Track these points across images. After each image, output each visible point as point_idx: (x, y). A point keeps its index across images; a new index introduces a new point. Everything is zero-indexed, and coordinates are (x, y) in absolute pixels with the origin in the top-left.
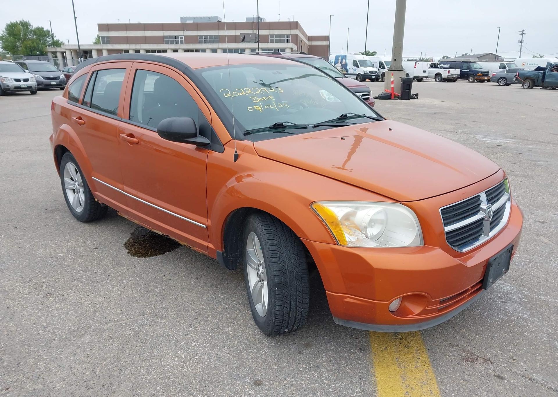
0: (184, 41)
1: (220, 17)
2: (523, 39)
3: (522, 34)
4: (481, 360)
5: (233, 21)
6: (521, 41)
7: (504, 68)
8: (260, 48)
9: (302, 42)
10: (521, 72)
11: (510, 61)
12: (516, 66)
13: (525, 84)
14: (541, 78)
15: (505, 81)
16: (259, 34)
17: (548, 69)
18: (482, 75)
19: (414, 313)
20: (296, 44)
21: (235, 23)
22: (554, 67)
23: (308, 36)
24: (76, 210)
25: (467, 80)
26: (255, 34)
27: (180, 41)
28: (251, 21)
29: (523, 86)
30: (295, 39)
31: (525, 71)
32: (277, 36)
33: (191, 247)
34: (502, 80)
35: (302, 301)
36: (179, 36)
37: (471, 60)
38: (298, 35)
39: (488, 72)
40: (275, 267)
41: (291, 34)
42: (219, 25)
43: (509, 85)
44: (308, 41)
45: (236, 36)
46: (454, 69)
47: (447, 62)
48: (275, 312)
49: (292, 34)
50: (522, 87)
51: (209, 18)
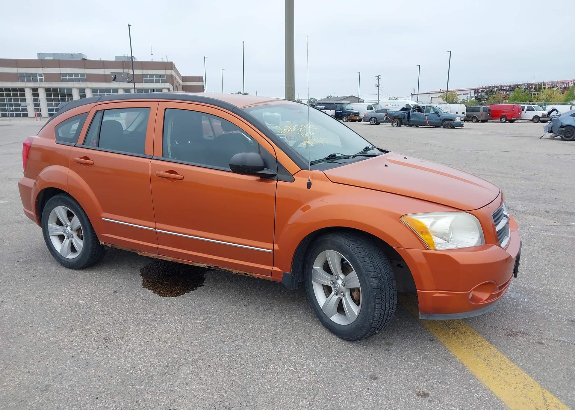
0: (43, 79)
1: (84, 55)
2: (379, 84)
3: (378, 79)
4: (520, 335)
5: (100, 59)
6: (378, 85)
7: (372, 109)
8: (136, 89)
9: (177, 82)
10: (390, 112)
11: (375, 103)
12: (381, 107)
13: (394, 123)
14: (406, 117)
15: (375, 120)
16: (134, 74)
17: (412, 109)
18: (354, 115)
19: (483, 300)
20: (173, 85)
21: (104, 61)
22: (415, 108)
23: (182, 77)
24: (67, 258)
25: (342, 120)
26: (128, 73)
27: (39, 78)
28: (122, 60)
29: (392, 124)
30: (171, 79)
31: (392, 111)
32: (152, 76)
33: (247, 274)
34: (373, 119)
35: (394, 303)
36: (37, 73)
37: (343, 102)
38: (173, 75)
39: (358, 113)
40: (373, 275)
41: (166, 74)
42: (84, 63)
43: (378, 124)
44: (182, 82)
45: (105, 75)
46: (330, 110)
47: (323, 103)
48: (374, 314)
49: (168, 74)
50: (392, 126)
51: (72, 55)
